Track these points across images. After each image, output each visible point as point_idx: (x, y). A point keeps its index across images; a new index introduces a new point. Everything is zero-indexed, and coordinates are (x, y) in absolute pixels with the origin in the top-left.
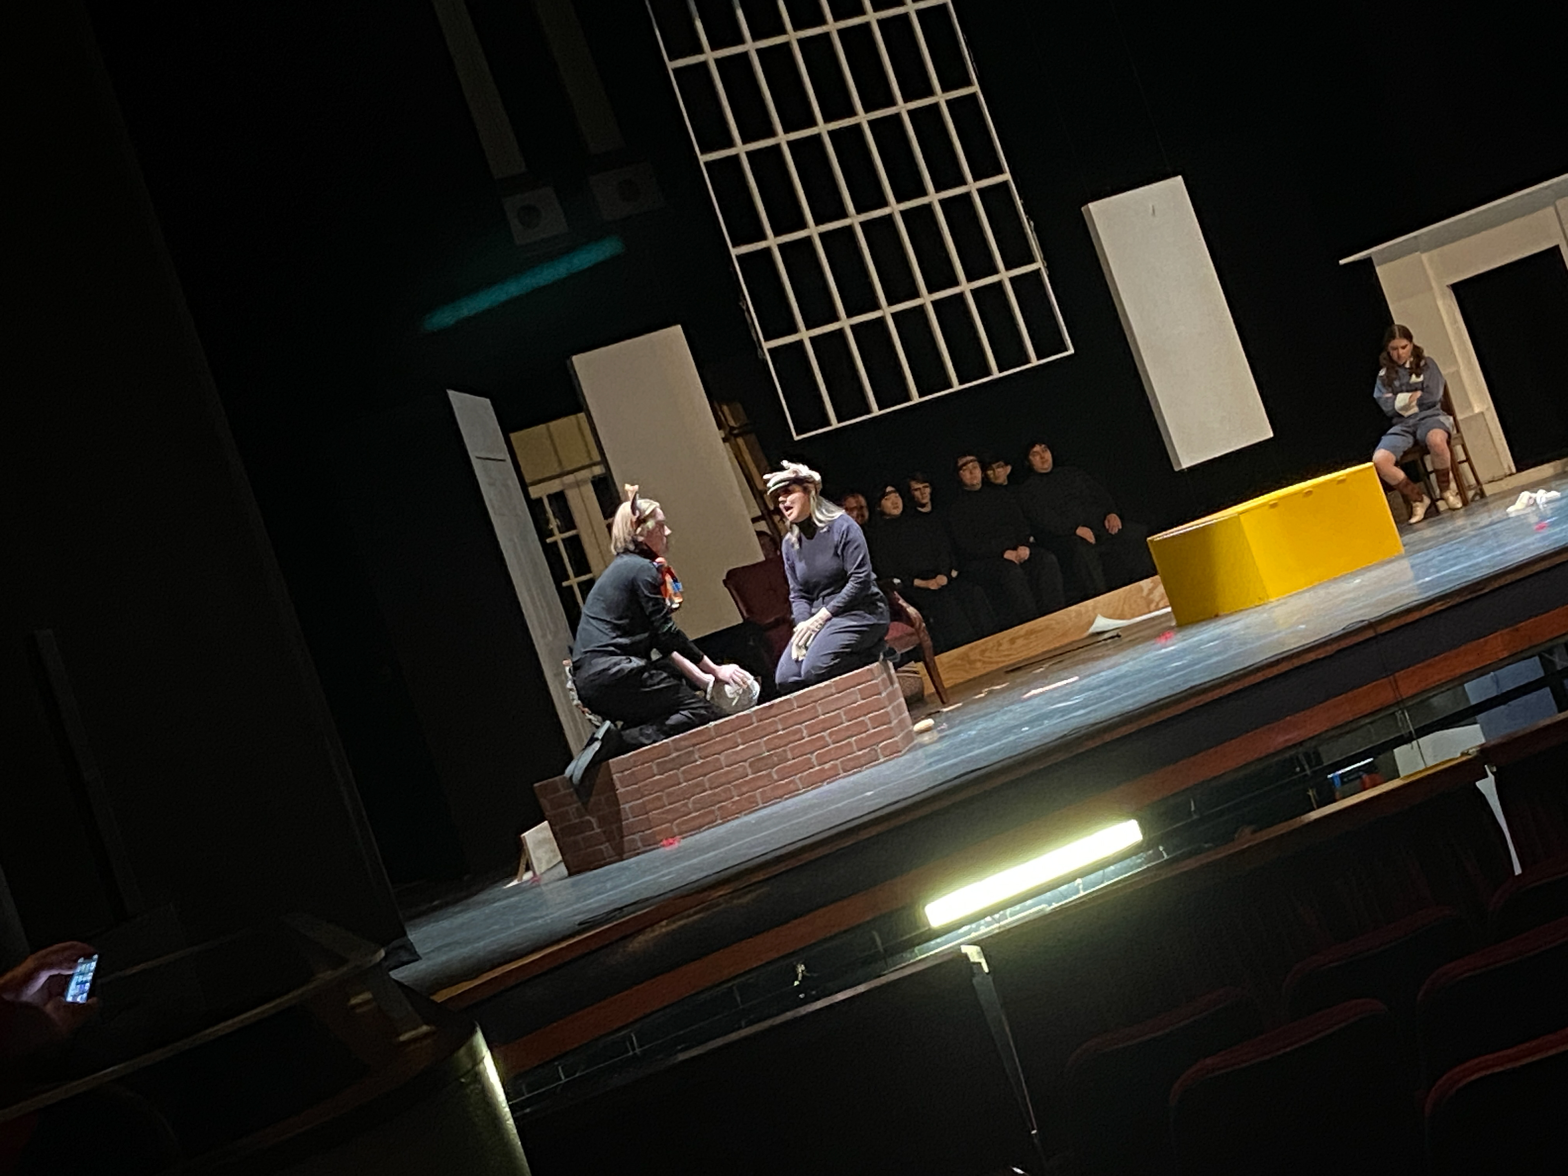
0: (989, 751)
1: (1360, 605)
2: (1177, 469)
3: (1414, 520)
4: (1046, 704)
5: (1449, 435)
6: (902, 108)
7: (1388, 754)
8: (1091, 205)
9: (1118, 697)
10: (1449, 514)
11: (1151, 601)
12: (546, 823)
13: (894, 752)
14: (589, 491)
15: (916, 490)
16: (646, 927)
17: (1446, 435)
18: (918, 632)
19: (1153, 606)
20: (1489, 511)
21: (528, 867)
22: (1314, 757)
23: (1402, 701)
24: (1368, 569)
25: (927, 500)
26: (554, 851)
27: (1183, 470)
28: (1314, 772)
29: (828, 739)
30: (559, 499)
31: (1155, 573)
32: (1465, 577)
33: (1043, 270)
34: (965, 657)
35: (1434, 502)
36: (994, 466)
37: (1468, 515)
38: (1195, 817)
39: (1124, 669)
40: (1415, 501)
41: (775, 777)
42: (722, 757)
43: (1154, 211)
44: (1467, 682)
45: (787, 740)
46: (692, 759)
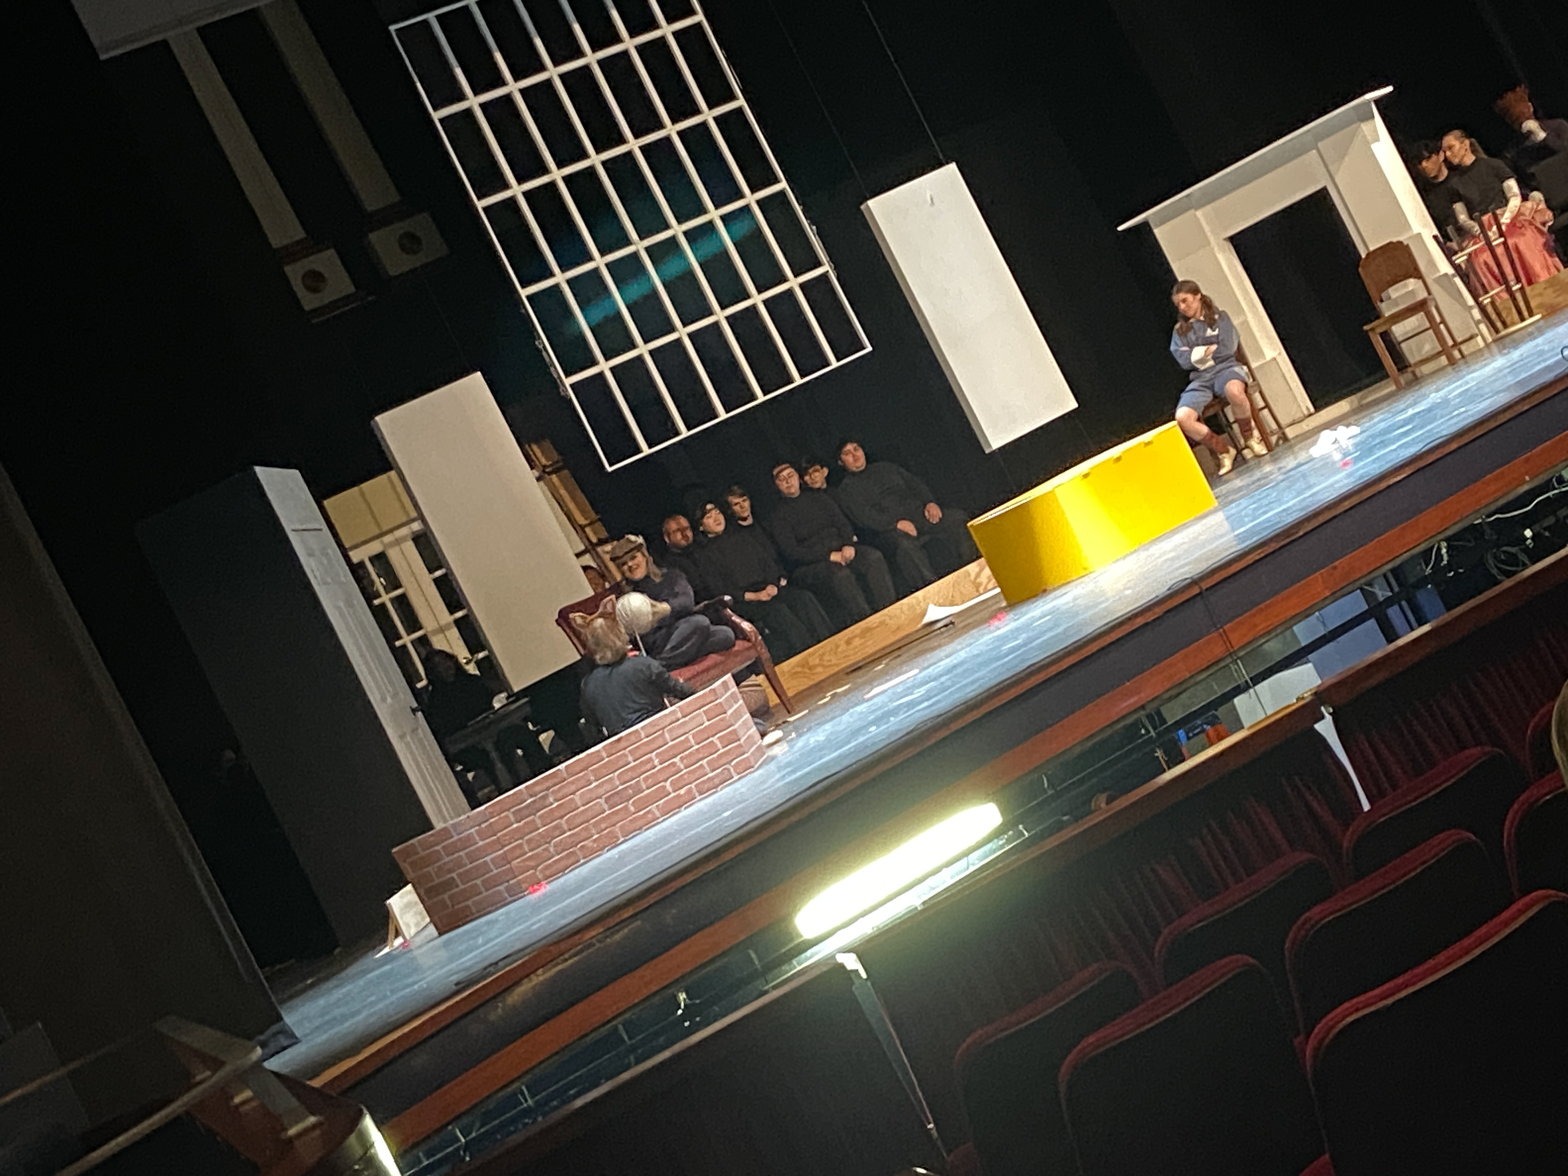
0: (839, 756)
1: (1183, 562)
2: (987, 451)
3: (1222, 471)
4: (890, 701)
5: (1246, 384)
6: (671, 130)
7: (1230, 703)
8: (871, 203)
9: (958, 686)
10: (1256, 461)
11: (980, 584)
12: (409, 887)
13: (746, 768)
14: (410, 547)
15: (736, 504)
16: (521, 979)
17: (1244, 386)
18: (754, 646)
19: (981, 590)
20: (1293, 453)
21: (398, 933)
22: (1157, 718)
23: (1235, 652)
24: (1185, 526)
25: (747, 513)
26: (421, 913)
27: (994, 451)
28: (1158, 734)
29: (679, 764)
30: (380, 559)
31: (979, 557)
32: (1279, 523)
33: (830, 272)
34: (804, 664)
35: (1239, 452)
36: (811, 471)
37: (1274, 460)
38: (1050, 792)
39: (962, 655)
40: (1222, 453)
41: (632, 809)
42: (577, 797)
43: (932, 199)
44: (1295, 624)
45: (639, 771)
46: (547, 803)
